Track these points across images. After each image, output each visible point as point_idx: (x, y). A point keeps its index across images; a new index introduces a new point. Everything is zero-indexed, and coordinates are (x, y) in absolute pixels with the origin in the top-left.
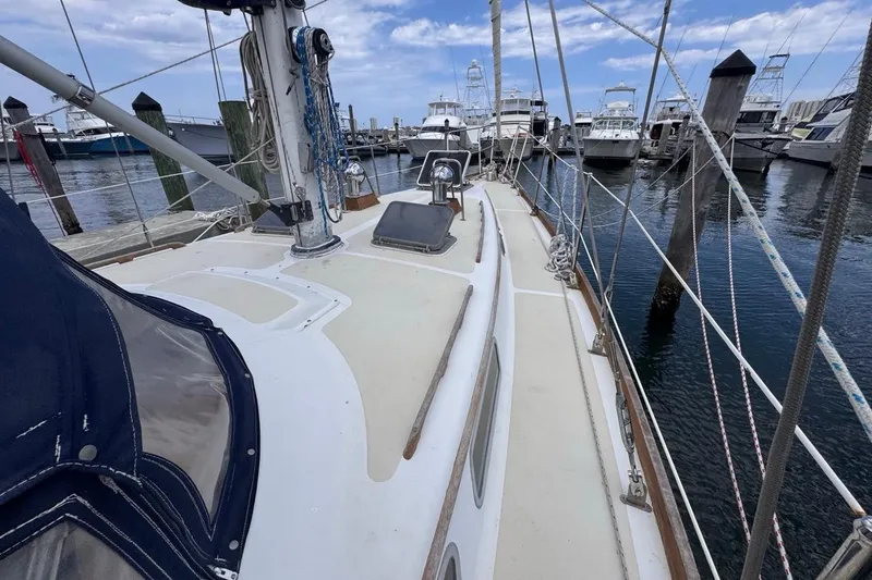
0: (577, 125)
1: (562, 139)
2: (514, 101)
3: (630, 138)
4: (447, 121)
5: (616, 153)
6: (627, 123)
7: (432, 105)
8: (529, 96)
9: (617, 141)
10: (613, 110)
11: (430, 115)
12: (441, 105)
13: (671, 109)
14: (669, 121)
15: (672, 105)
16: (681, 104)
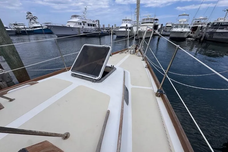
0: (167, 26)
1: (162, 31)
2: (148, 19)
3: (187, 31)
4: (127, 25)
5: (181, 36)
6: (186, 26)
7: (123, 20)
8: (153, 18)
9: (182, 32)
10: (181, 22)
11: (122, 23)
12: (126, 20)
13: (198, 22)
14: (200, 26)
15: (198, 20)
16: (201, 20)
